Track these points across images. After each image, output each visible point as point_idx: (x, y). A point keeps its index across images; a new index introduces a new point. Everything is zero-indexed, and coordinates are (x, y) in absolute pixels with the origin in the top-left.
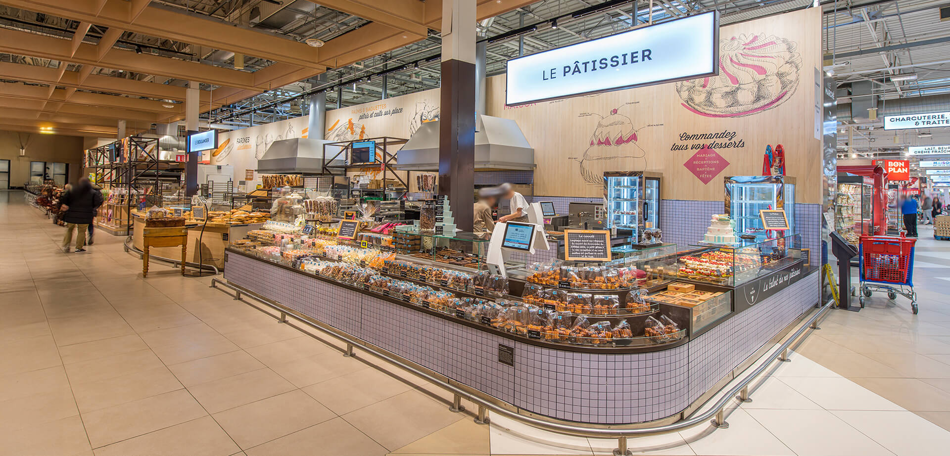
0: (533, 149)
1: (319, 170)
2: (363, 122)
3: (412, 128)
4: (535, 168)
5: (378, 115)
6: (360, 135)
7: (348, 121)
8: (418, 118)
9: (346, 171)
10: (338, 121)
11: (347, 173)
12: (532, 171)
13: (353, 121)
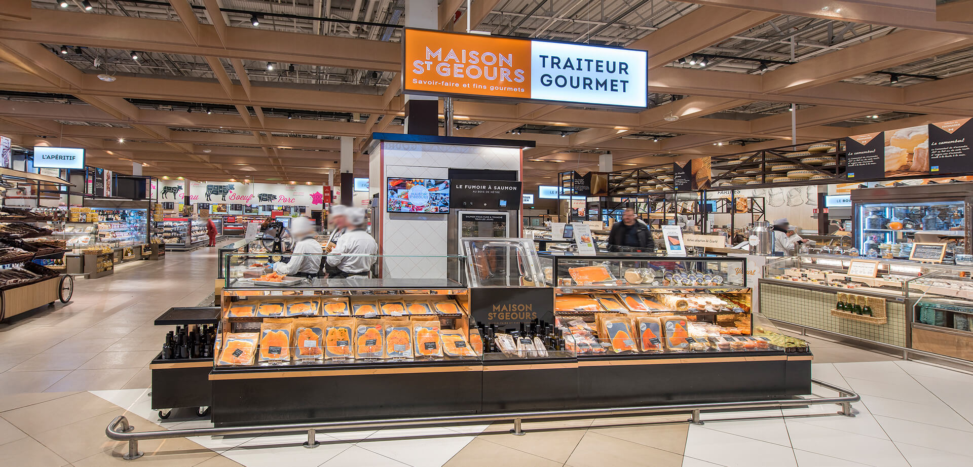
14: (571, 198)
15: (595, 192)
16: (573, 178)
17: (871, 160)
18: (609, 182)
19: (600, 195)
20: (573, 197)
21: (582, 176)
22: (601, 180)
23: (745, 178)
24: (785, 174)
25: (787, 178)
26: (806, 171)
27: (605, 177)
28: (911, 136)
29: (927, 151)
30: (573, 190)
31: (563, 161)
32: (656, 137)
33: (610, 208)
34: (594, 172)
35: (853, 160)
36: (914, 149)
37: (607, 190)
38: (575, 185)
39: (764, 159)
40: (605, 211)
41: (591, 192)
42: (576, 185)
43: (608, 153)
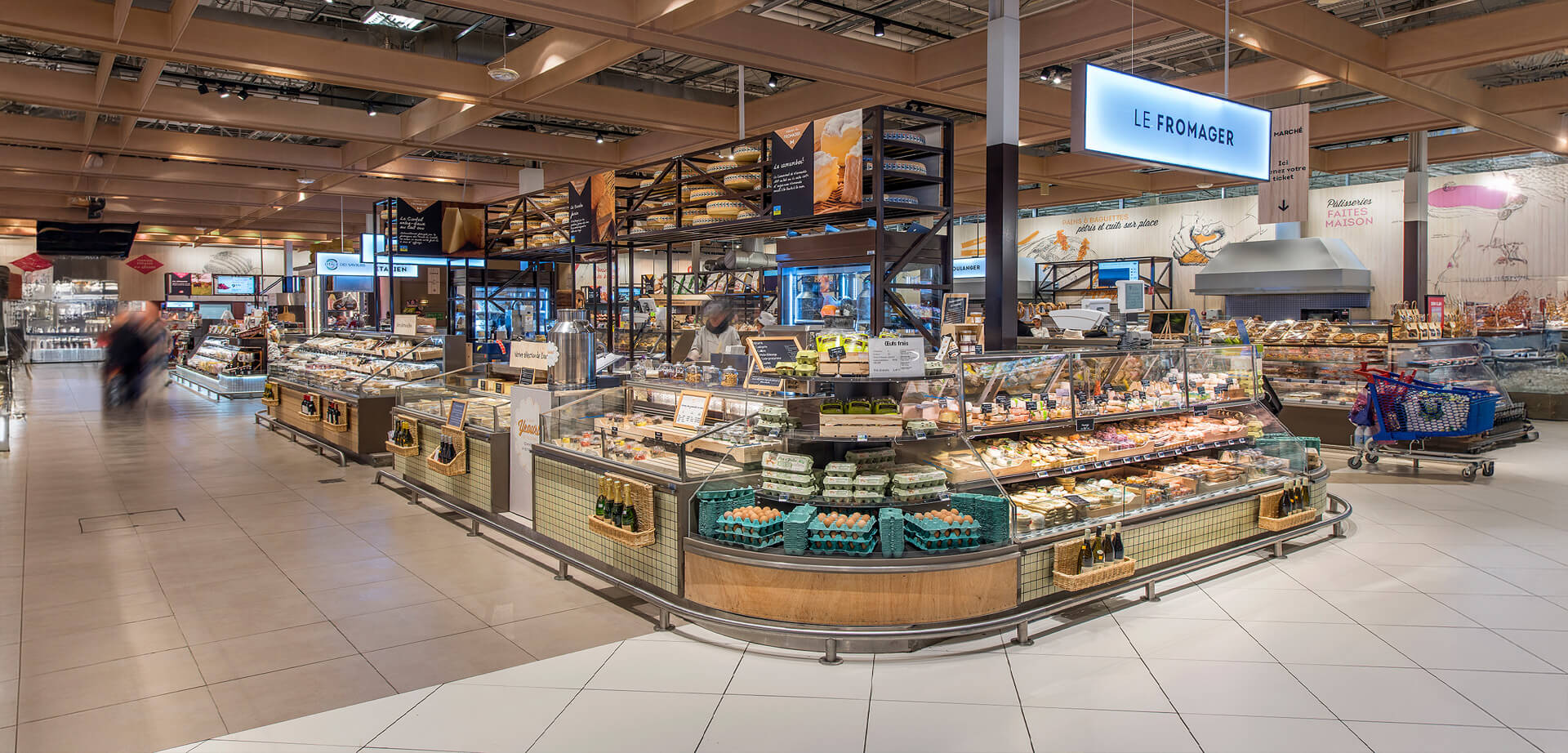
0: (1369, 271)
1: (1030, 294)
2: (1086, 235)
3: (1176, 244)
4: (1372, 291)
5: (1112, 227)
6: (1080, 251)
7: (1056, 232)
8: (1186, 233)
9: (1054, 295)
10: (1037, 232)
11: (1056, 297)
12: (1369, 294)
13: (1065, 234)
14: (391, 260)
15: (453, 247)
16: (394, 212)
17: (798, 180)
18: (487, 226)
19: (467, 254)
20: (396, 260)
21: (420, 210)
22: (470, 223)
23: (663, 216)
24: (702, 209)
25: (707, 217)
26: (727, 202)
27: (479, 214)
28: (843, 130)
29: (860, 161)
30: (395, 242)
31: (454, 181)
32: (601, 133)
33: (491, 285)
34: (452, 203)
35: (782, 179)
36: (846, 158)
37: (483, 243)
38: (399, 230)
39: (679, 176)
40: (479, 291)
41: (444, 248)
42: (403, 230)
43: (535, 165)
